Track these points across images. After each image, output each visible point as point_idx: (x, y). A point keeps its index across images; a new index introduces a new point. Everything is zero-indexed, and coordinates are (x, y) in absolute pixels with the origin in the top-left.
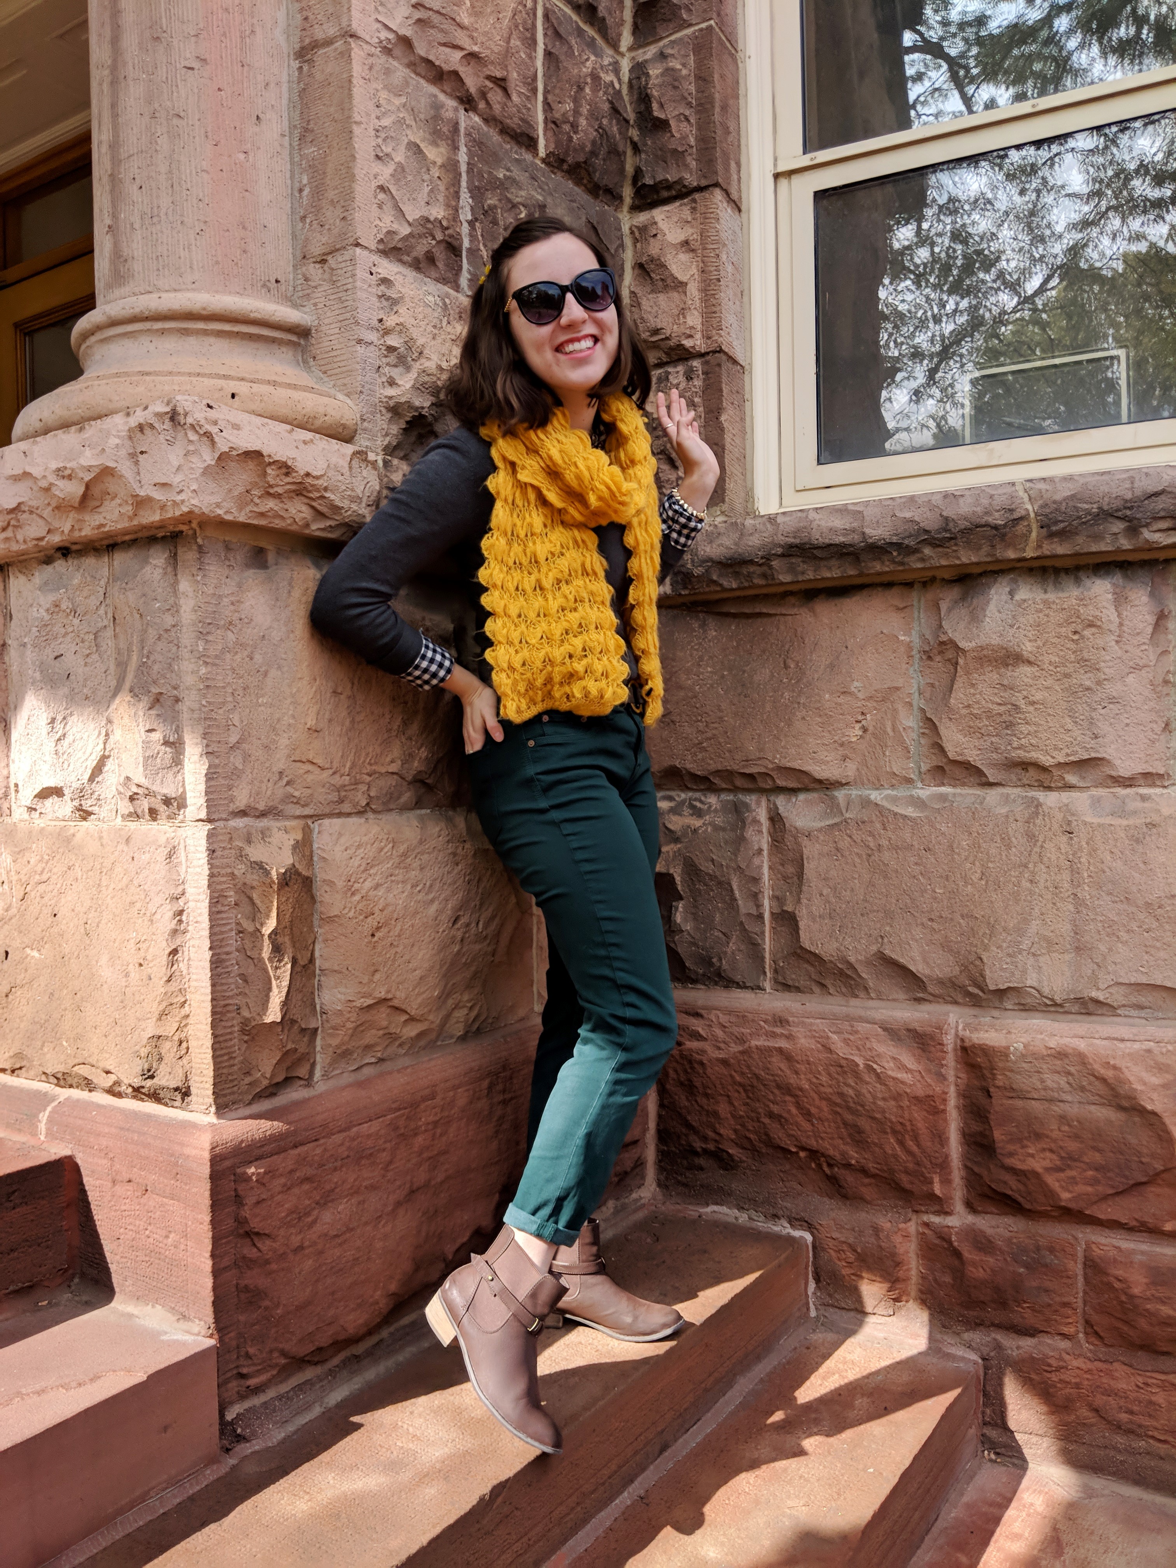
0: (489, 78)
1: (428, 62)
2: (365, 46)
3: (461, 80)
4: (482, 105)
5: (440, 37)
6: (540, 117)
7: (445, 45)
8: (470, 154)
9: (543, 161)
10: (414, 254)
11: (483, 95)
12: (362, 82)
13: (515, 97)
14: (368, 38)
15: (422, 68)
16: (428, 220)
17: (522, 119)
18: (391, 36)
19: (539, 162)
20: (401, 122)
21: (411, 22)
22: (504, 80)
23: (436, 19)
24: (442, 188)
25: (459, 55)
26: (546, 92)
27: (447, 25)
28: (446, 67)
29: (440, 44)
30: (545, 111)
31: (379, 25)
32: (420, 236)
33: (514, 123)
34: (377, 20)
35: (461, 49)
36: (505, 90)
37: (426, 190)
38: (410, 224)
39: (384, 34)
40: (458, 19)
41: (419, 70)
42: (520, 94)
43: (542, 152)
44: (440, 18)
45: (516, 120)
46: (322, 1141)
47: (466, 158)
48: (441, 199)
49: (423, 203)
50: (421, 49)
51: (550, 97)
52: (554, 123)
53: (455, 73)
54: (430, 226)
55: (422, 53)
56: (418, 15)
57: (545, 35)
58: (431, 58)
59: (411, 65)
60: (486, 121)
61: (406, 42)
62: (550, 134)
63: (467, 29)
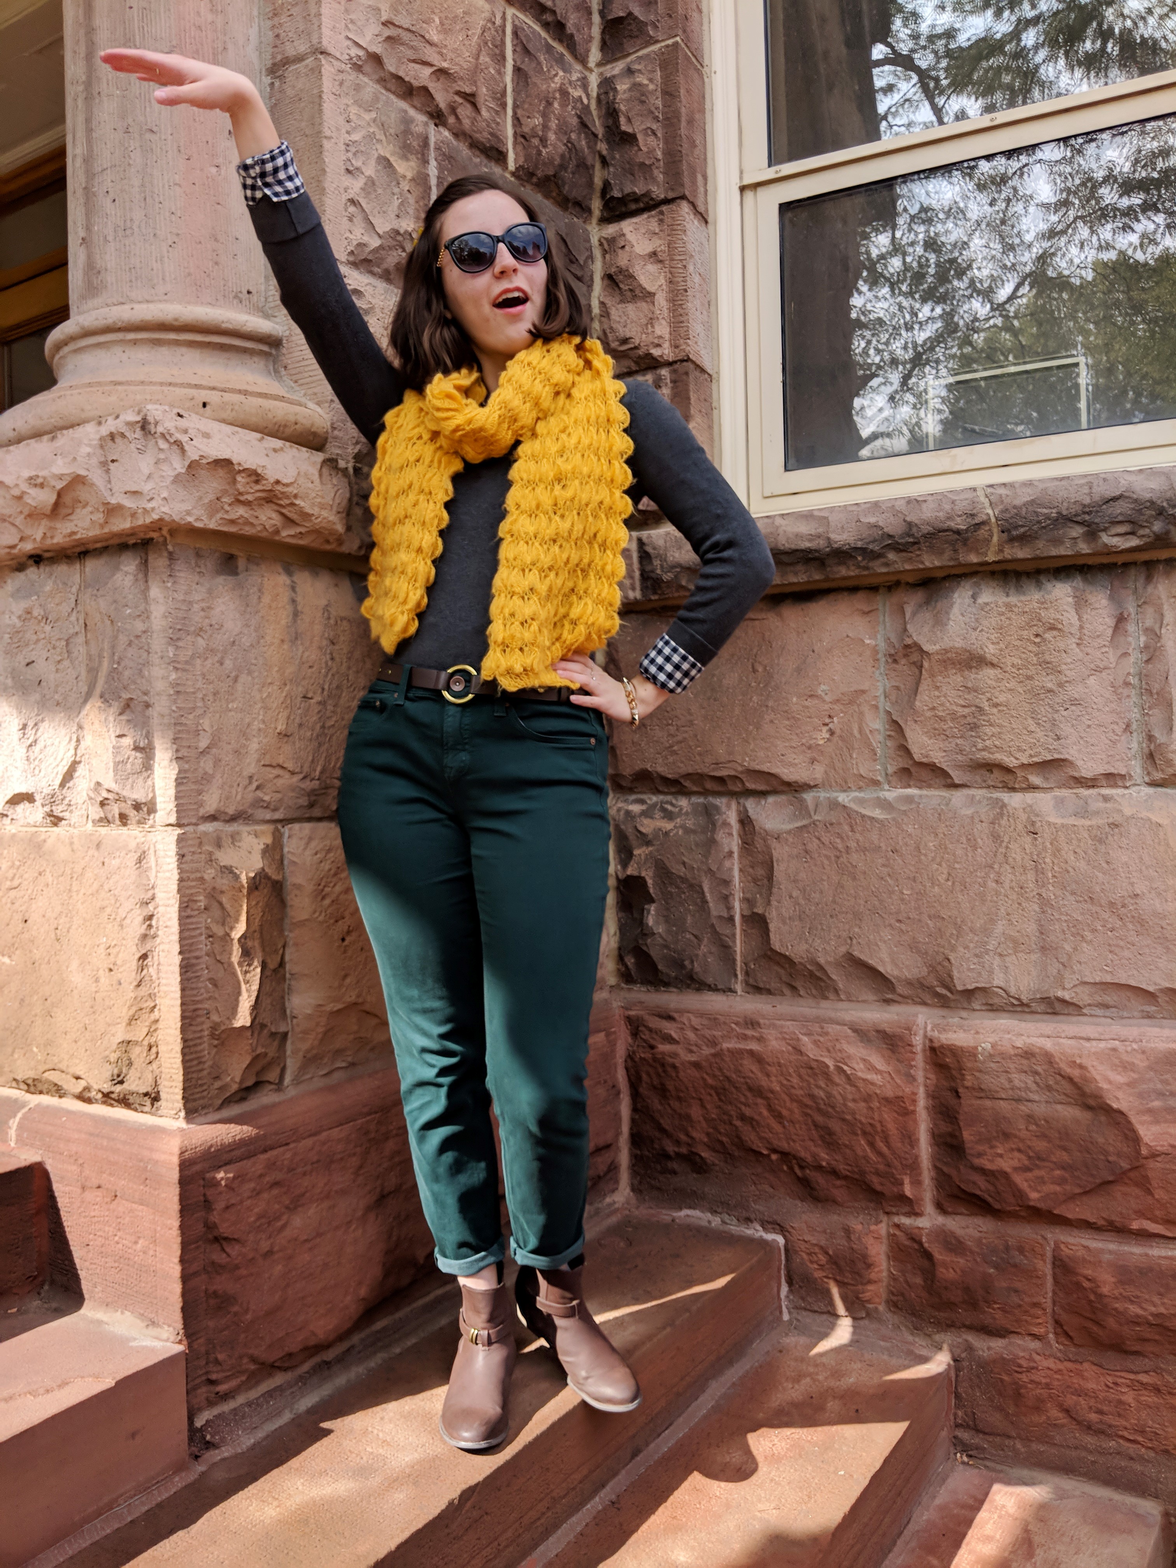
0: (458, 93)
1: (399, 78)
2: (335, 62)
3: (431, 95)
4: (451, 120)
5: (410, 54)
6: (510, 132)
7: (414, 61)
8: (441, 168)
9: (513, 174)
10: (385, 266)
11: (453, 110)
12: (332, 97)
13: (484, 113)
14: (338, 55)
15: (392, 85)
16: (397, 232)
17: (492, 134)
18: (361, 53)
19: (508, 175)
20: (371, 137)
21: (380, 39)
22: (473, 95)
23: (406, 36)
24: (412, 201)
25: (428, 71)
26: (515, 107)
27: (417, 42)
28: (415, 83)
29: (410, 60)
30: (514, 126)
31: (349, 43)
32: (390, 248)
33: (483, 137)
34: (348, 38)
35: (431, 65)
36: (474, 105)
37: (396, 203)
38: (380, 236)
39: (355, 52)
40: (427, 36)
41: (389, 86)
42: (489, 109)
43: (511, 165)
44: (409, 35)
45: (486, 134)
46: (292, 1146)
47: (436, 172)
48: (411, 212)
49: (393, 216)
50: (391, 66)
51: (520, 112)
52: (524, 137)
53: (425, 89)
54: (400, 238)
55: (392, 70)
56: (387, 32)
57: (514, 51)
58: (401, 74)
59: (382, 81)
60: (456, 135)
61: (376, 59)
62: (519, 148)
63: (436, 45)
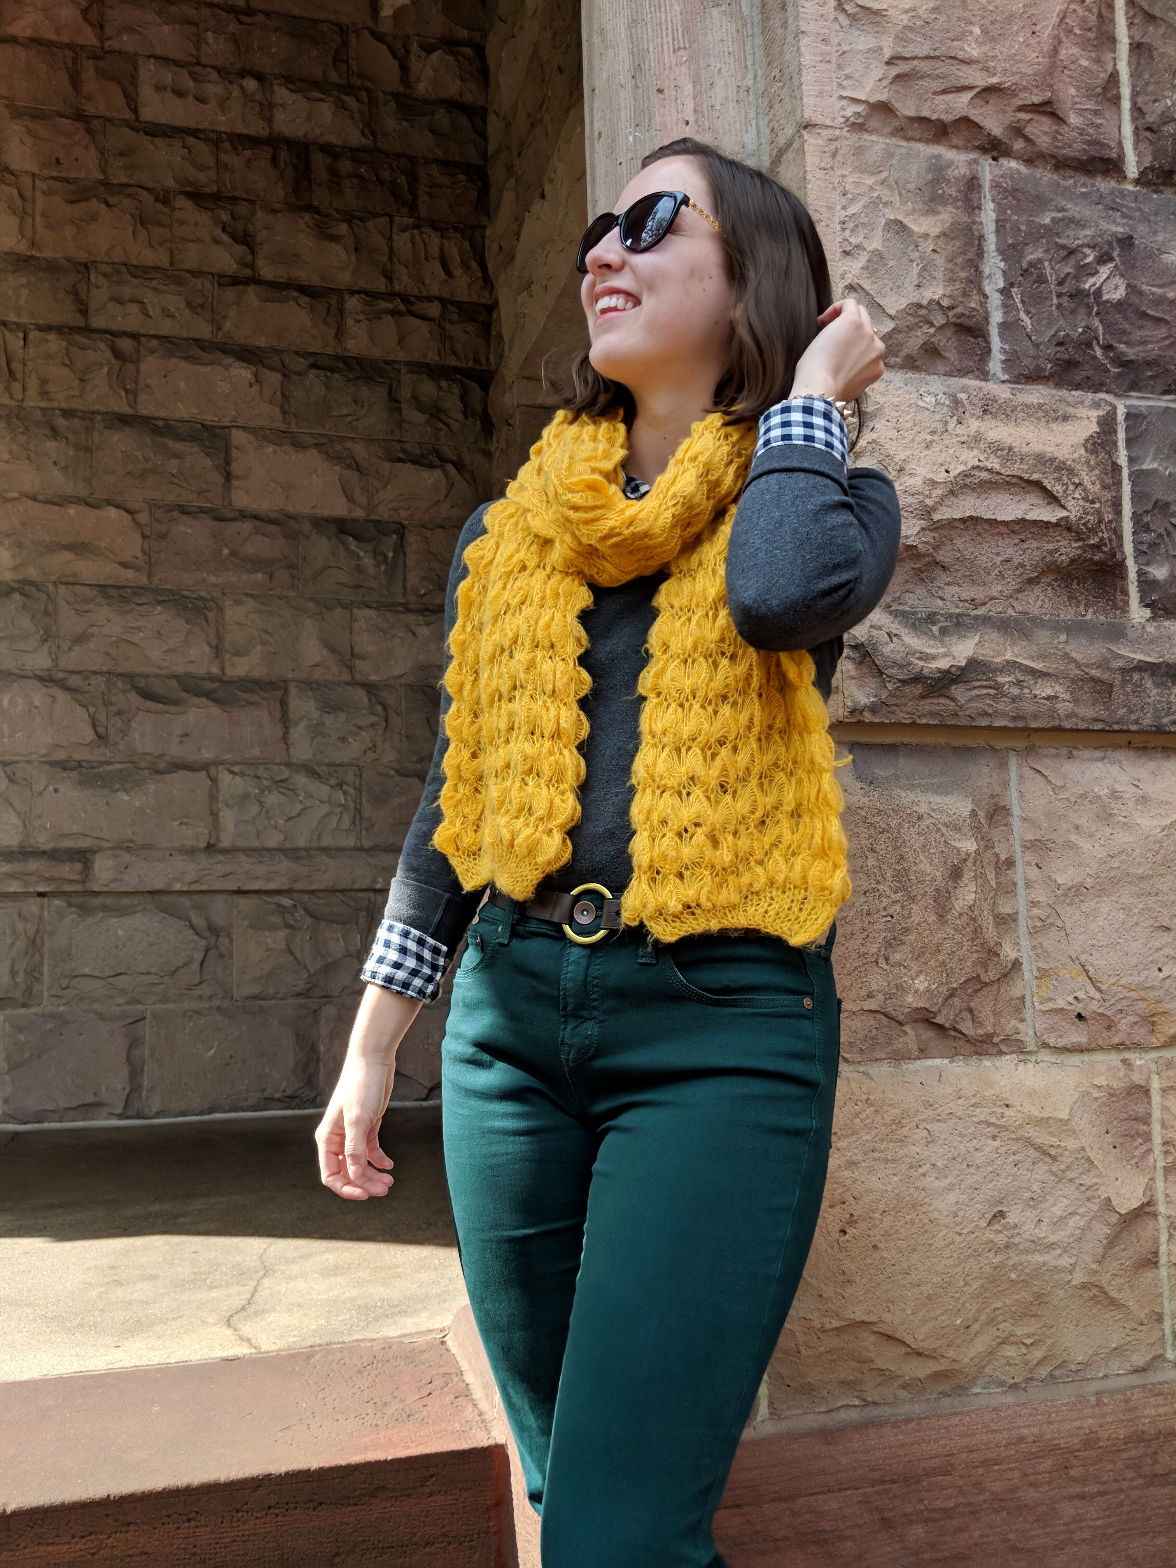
0: (1022, 109)
1: (922, 120)
2: (824, 132)
3: (976, 125)
4: (1019, 145)
5: (936, 85)
6: (1127, 129)
7: (944, 92)
8: (1001, 209)
9: (1137, 182)
10: (905, 351)
11: (1018, 131)
12: (820, 174)
13: (1074, 119)
14: (828, 122)
15: (916, 130)
16: (919, 306)
17: (1089, 143)
18: (860, 108)
19: (1131, 187)
20: (876, 203)
21: (885, 83)
22: (1048, 103)
23: (925, 67)
24: (940, 260)
25: (966, 97)
26: (1135, 94)
27: (943, 68)
28: (947, 118)
29: (936, 93)
30: (1134, 120)
31: (844, 102)
32: (910, 328)
33: (1077, 149)
34: (842, 98)
35: (970, 88)
36: (1055, 116)
37: (916, 270)
38: (892, 318)
39: (851, 110)
40: (961, 55)
41: (910, 134)
42: (1081, 112)
43: (1132, 170)
44: (932, 63)
45: (1079, 146)
47: (993, 215)
48: (939, 275)
49: (911, 288)
50: (907, 108)
51: (1140, 100)
52: (1149, 129)
53: (966, 120)
54: (923, 312)
55: (911, 113)
56: (894, 71)
57: (1131, 25)
58: (925, 113)
59: (899, 132)
60: (1029, 162)
61: (884, 108)
62: (1143, 146)
63: (977, 62)
